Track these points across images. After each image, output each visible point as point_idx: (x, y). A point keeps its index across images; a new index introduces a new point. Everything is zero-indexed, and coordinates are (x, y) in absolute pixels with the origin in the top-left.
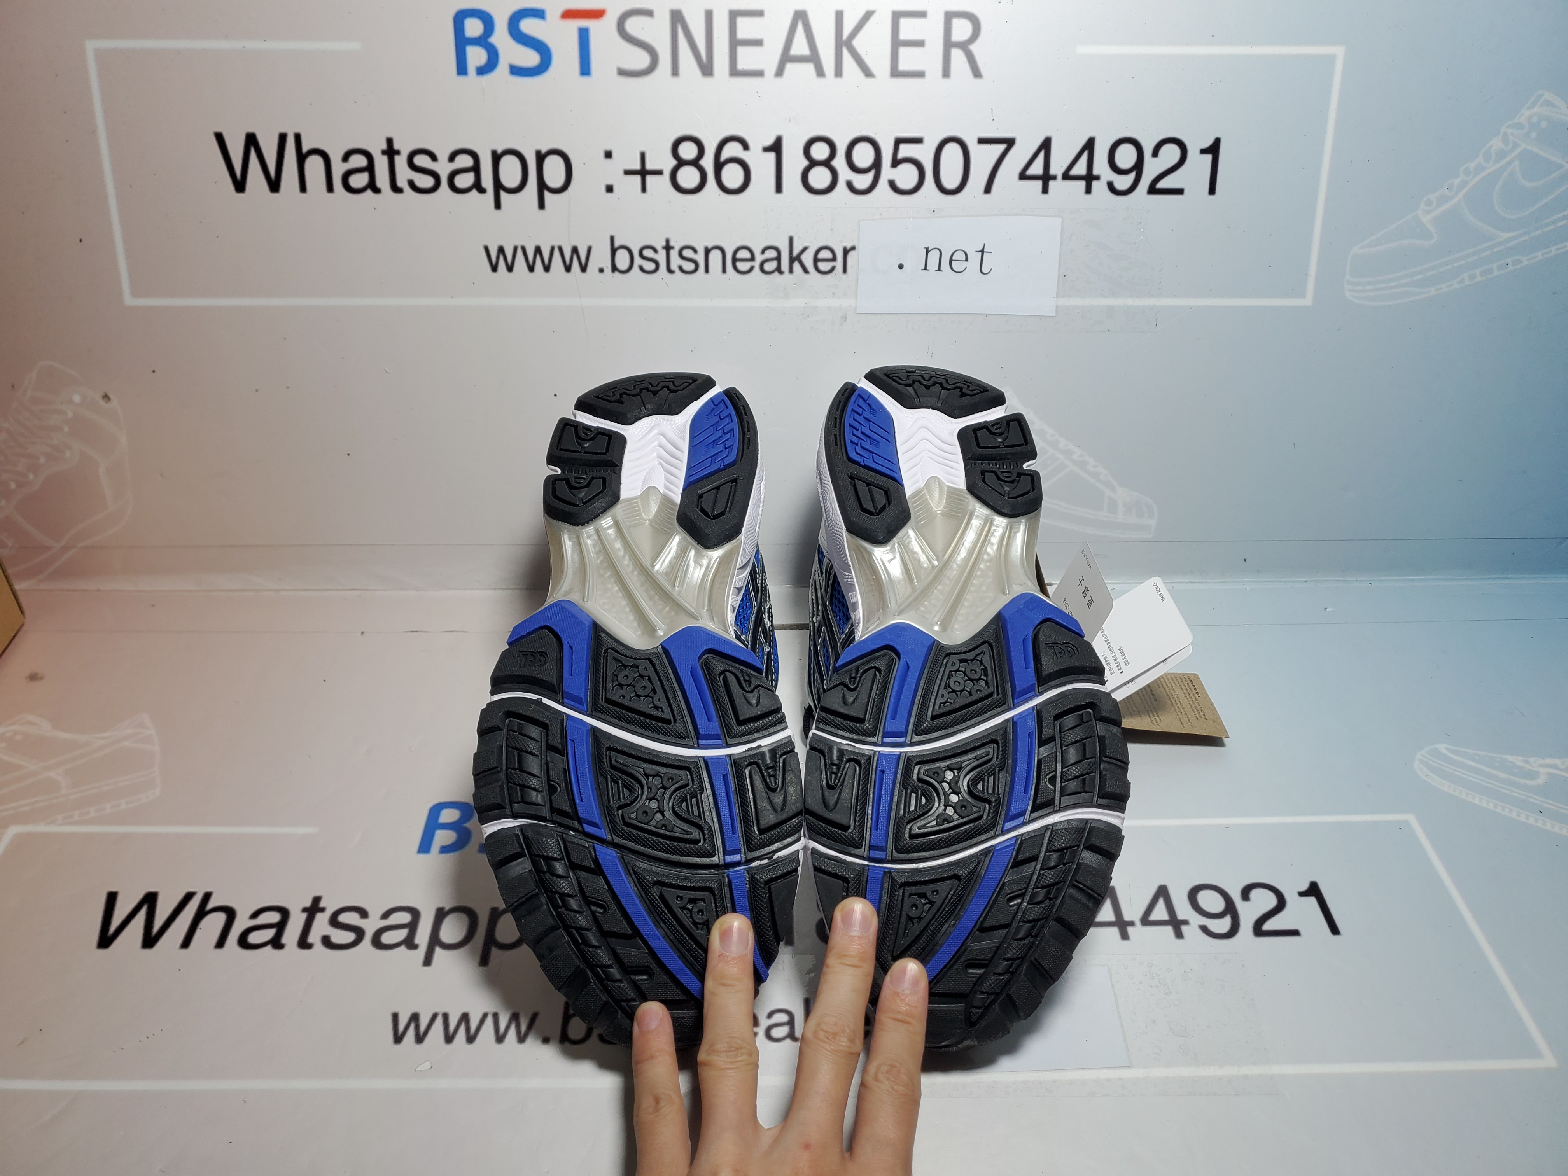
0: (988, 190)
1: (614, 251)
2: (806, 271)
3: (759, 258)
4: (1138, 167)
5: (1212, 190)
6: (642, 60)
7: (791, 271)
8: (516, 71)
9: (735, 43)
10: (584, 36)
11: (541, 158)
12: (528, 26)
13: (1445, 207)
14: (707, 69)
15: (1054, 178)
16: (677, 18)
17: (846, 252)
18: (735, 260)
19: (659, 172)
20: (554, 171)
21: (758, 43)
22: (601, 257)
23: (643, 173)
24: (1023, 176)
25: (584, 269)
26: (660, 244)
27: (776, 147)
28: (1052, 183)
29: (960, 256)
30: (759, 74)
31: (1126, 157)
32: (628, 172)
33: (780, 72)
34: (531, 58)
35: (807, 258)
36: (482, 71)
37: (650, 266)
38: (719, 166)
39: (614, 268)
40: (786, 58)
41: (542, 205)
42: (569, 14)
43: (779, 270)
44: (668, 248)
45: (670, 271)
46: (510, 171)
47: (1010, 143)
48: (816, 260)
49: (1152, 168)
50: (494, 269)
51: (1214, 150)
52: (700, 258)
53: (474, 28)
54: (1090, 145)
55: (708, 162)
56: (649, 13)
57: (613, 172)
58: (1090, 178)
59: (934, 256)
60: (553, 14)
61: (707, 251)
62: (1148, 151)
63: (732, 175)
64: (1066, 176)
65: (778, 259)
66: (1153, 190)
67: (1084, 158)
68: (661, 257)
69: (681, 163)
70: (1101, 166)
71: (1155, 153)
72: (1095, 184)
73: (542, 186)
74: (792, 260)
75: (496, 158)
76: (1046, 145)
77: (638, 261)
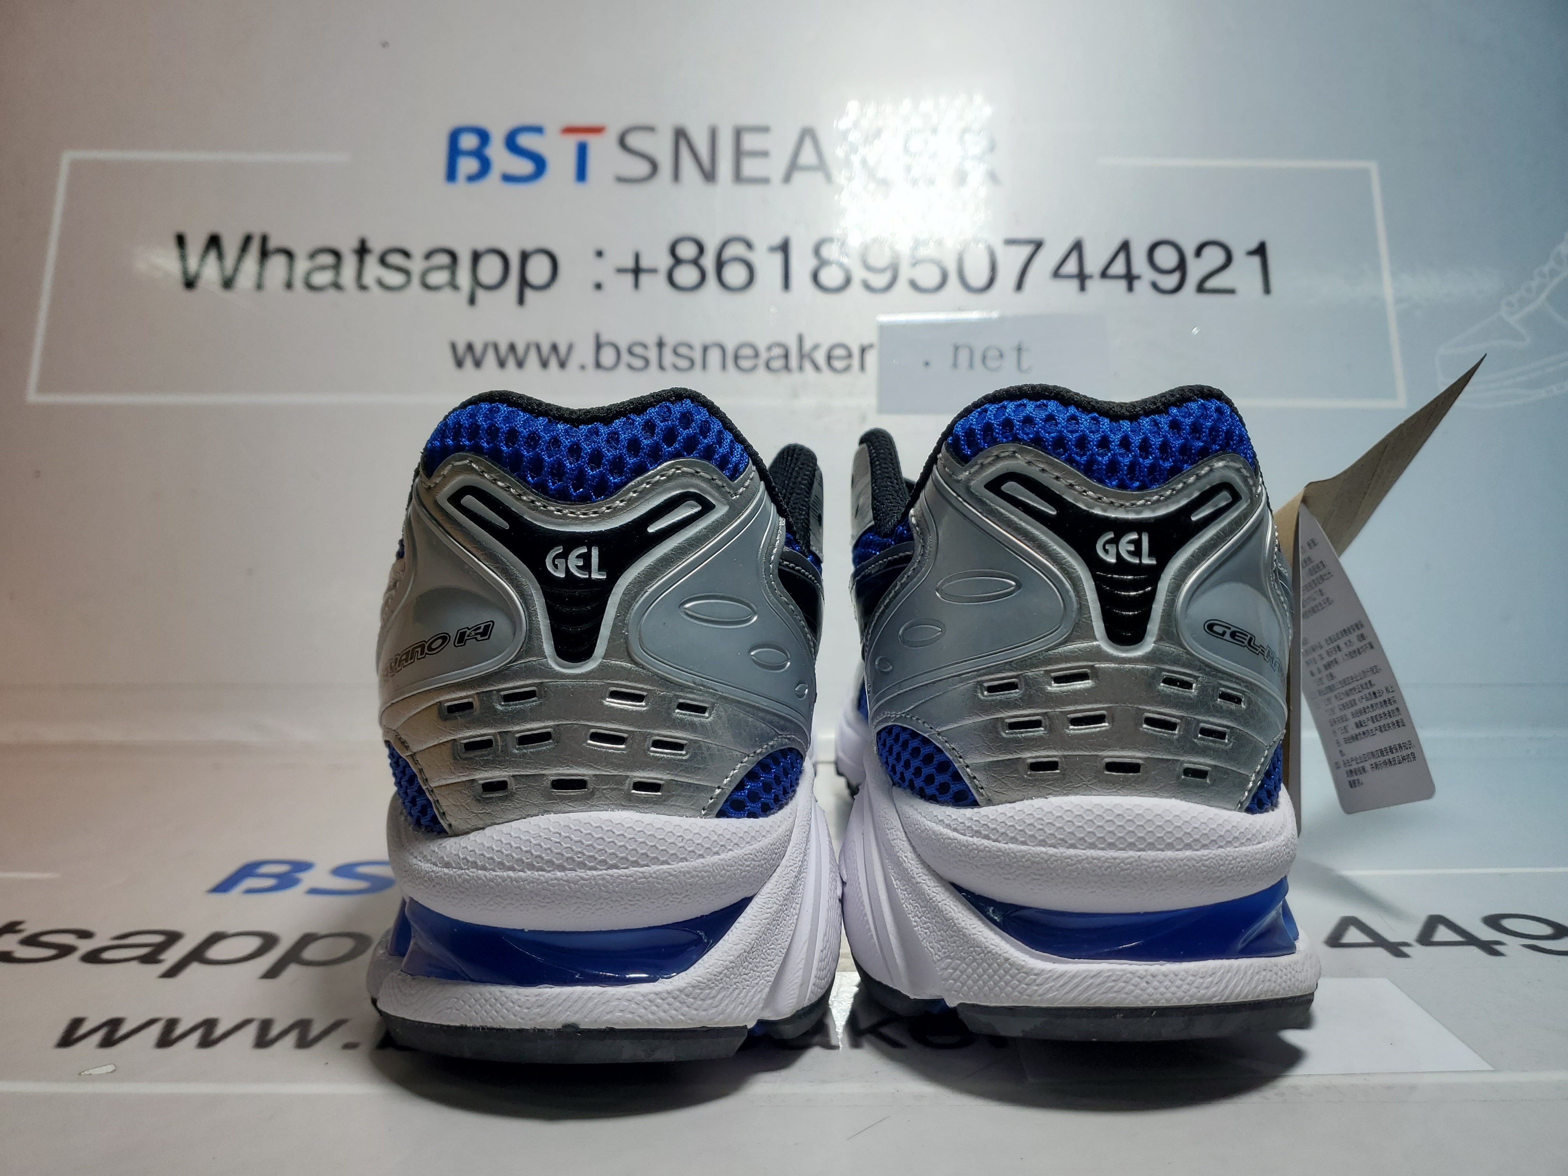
0: (1019, 286)
1: (599, 346)
2: (817, 368)
3: (764, 355)
4: (1181, 266)
5: (1267, 290)
6: (641, 168)
7: (801, 368)
8: (508, 178)
9: (739, 153)
10: (582, 151)
11: (525, 257)
12: (525, 141)
13: (1531, 308)
14: (709, 176)
15: (1091, 277)
16: (680, 134)
17: (863, 351)
18: (736, 357)
19: (653, 271)
20: (538, 270)
21: (764, 154)
22: (584, 353)
23: (637, 271)
24: (1056, 274)
25: (562, 365)
26: (651, 341)
27: (784, 248)
28: (1089, 284)
29: (993, 353)
30: (765, 181)
31: (1166, 258)
32: (621, 271)
33: (787, 178)
34: (525, 167)
35: (820, 357)
36: (472, 178)
37: (639, 363)
38: (720, 265)
39: (598, 365)
40: (793, 167)
41: (521, 300)
42: (570, 130)
43: (787, 367)
44: (661, 345)
45: (661, 367)
46: (490, 269)
47: (1038, 245)
48: (829, 358)
49: (1196, 269)
50: (459, 364)
51: (1261, 251)
52: (697, 355)
53: (469, 142)
54: (1125, 247)
55: (709, 262)
56: (650, 129)
57: (603, 271)
58: (1130, 278)
59: (964, 356)
60: (552, 128)
61: (705, 349)
62: (1189, 253)
63: (735, 274)
64: (1104, 275)
65: (786, 356)
66: (1201, 288)
67: (1121, 258)
68: (652, 354)
69: (678, 261)
70: (1140, 265)
71: (1199, 252)
72: (1137, 284)
73: (524, 283)
74: (802, 356)
75: (476, 257)
76: (1078, 247)
77: (626, 357)
